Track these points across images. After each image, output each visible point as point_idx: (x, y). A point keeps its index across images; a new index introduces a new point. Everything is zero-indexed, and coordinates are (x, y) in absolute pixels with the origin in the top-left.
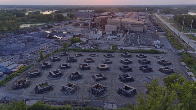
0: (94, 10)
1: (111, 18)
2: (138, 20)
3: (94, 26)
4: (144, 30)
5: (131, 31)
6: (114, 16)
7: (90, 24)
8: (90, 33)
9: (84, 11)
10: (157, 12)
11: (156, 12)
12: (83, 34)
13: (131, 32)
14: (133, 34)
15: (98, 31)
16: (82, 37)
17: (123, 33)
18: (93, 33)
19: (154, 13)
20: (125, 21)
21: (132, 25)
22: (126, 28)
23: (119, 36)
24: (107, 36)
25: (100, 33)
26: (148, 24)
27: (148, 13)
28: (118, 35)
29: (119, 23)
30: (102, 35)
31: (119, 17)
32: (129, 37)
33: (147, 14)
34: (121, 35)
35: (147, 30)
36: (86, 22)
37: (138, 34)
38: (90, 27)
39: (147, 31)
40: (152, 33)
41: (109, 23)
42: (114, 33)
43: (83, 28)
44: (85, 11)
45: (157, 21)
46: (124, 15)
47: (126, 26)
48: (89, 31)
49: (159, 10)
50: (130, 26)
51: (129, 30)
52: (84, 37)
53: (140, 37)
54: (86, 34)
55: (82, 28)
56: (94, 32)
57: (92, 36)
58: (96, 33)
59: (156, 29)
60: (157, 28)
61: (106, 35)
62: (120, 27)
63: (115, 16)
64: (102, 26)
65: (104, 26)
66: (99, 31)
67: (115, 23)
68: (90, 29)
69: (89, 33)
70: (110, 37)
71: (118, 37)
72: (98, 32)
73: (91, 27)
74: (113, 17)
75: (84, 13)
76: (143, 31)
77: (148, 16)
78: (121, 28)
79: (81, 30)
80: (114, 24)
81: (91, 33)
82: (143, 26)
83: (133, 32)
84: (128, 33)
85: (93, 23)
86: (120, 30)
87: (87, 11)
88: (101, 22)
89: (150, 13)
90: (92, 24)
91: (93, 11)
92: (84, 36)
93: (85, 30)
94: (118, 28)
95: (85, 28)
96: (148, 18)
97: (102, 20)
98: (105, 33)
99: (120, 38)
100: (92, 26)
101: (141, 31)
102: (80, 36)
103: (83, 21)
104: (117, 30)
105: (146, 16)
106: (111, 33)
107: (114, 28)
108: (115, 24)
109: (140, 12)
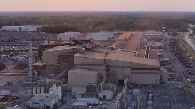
0: (40, 26)
1: (82, 53)
2: (147, 57)
3: (40, 71)
4: (161, 79)
5: (132, 84)
6: (90, 47)
7: (30, 68)
8: (32, 89)
9: (17, 28)
10: (188, 31)
11: (185, 30)
12: (14, 94)
13: (132, 86)
14: (136, 91)
15: (51, 85)
16: (12, 102)
17: (112, 90)
18: (38, 91)
19: (180, 34)
20: (117, 61)
21: (132, 69)
22: (120, 76)
23: (105, 97)
24: (74, 97)
25: (56, 91)
26: (169, 64)
27: (169, 34)
28: (101, 95)
29: (102, 65)
30: (63, 95)
31: (101, 50)
32: (129, 101)
33: (166, 35)
34: (109, 94)
35: (169, 79)
36: (21, 58)
37: (149, 93)
38: (30, 74)
39: (169, 82)
40: (180, 86)
41: (79, 65)
42: (91, 91)
43: (14, 75)
44: (19, 27)
45: (189, 55)
46: (113, 38)
47: (119, 71)
48: (29, 85)
49: (190, 25)
50: (128, 71)
51: (126, 82)
52: (18, 101)
53: (152, 99)
54: (21, 93)
55: (11, 75)
56: (43, 89)
57: (38, 101)
58: (47, 91)
59: (187, 78)
60: (189, 73)
61: (73, 94)
62: (104, 73)
63: (93, 47)
64: (60, 71)
65: (67, 73)
66: (55, 86)
67: (93, 65)
68: (31, 80)
69: (30, 91)
70: (82, 102)
71: (100, 99)
72: (52, 90)
73: (34, 74)
74: (87, 49)
75: (15, 33)
76: (158, 83)
77: (168, 42)
78: (108, 75)
79: (9, 83)
80: (90, 67)
81: (34, 90)
82: (158, 71)
83: (136, 86)
84: (124, 89)
85: (39, 64)
86: (107, 82)
87: (24, 28)
88: (58, 60)
89: (173, 34)
90: (35, 68)
91: (38, 28)
92: (18, 98)
93: (20, 82)
94: (100, 77)
95: (20, 75)
96: (169, 48)
97: (60, 56)
98: (70, 91)
99: (107, 102)
100: (36, 73)
101: (154, 83)
102: (8, 99)
103: (12, 55)
104: (99, 82)
105: (163, 40)
106: (84, 91)
107: (91, 77)
108: (93, 67)
109: (149, 32)
